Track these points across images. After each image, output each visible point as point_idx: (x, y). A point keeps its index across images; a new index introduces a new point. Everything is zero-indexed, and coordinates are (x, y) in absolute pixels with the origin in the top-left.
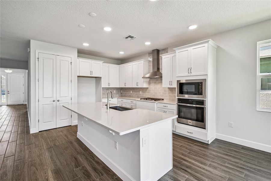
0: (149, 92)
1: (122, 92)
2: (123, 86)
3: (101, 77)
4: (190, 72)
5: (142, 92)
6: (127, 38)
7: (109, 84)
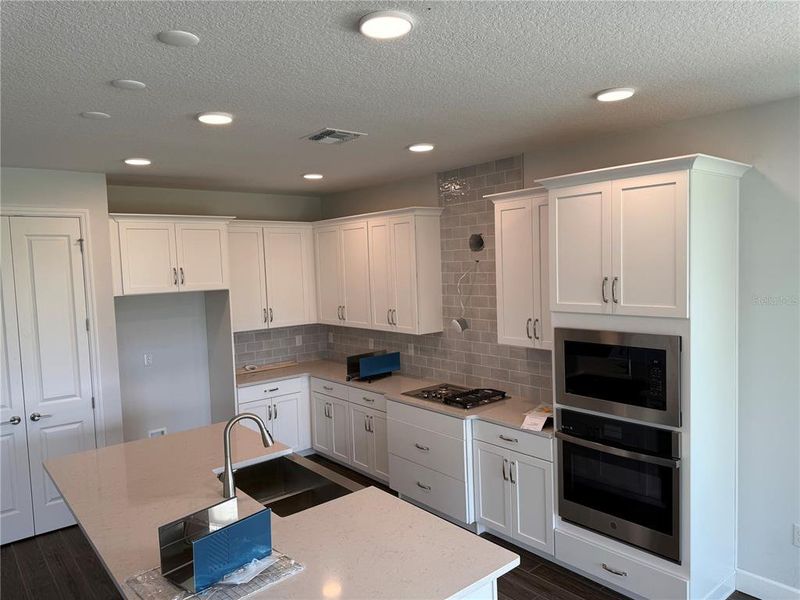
0: (444, 354)
1: (331, 341)
2: (334, 321)
3: (228, 291)
4: (609, 297)
5: (415, 348)
6: (318, 138)
7: (268, 316)
